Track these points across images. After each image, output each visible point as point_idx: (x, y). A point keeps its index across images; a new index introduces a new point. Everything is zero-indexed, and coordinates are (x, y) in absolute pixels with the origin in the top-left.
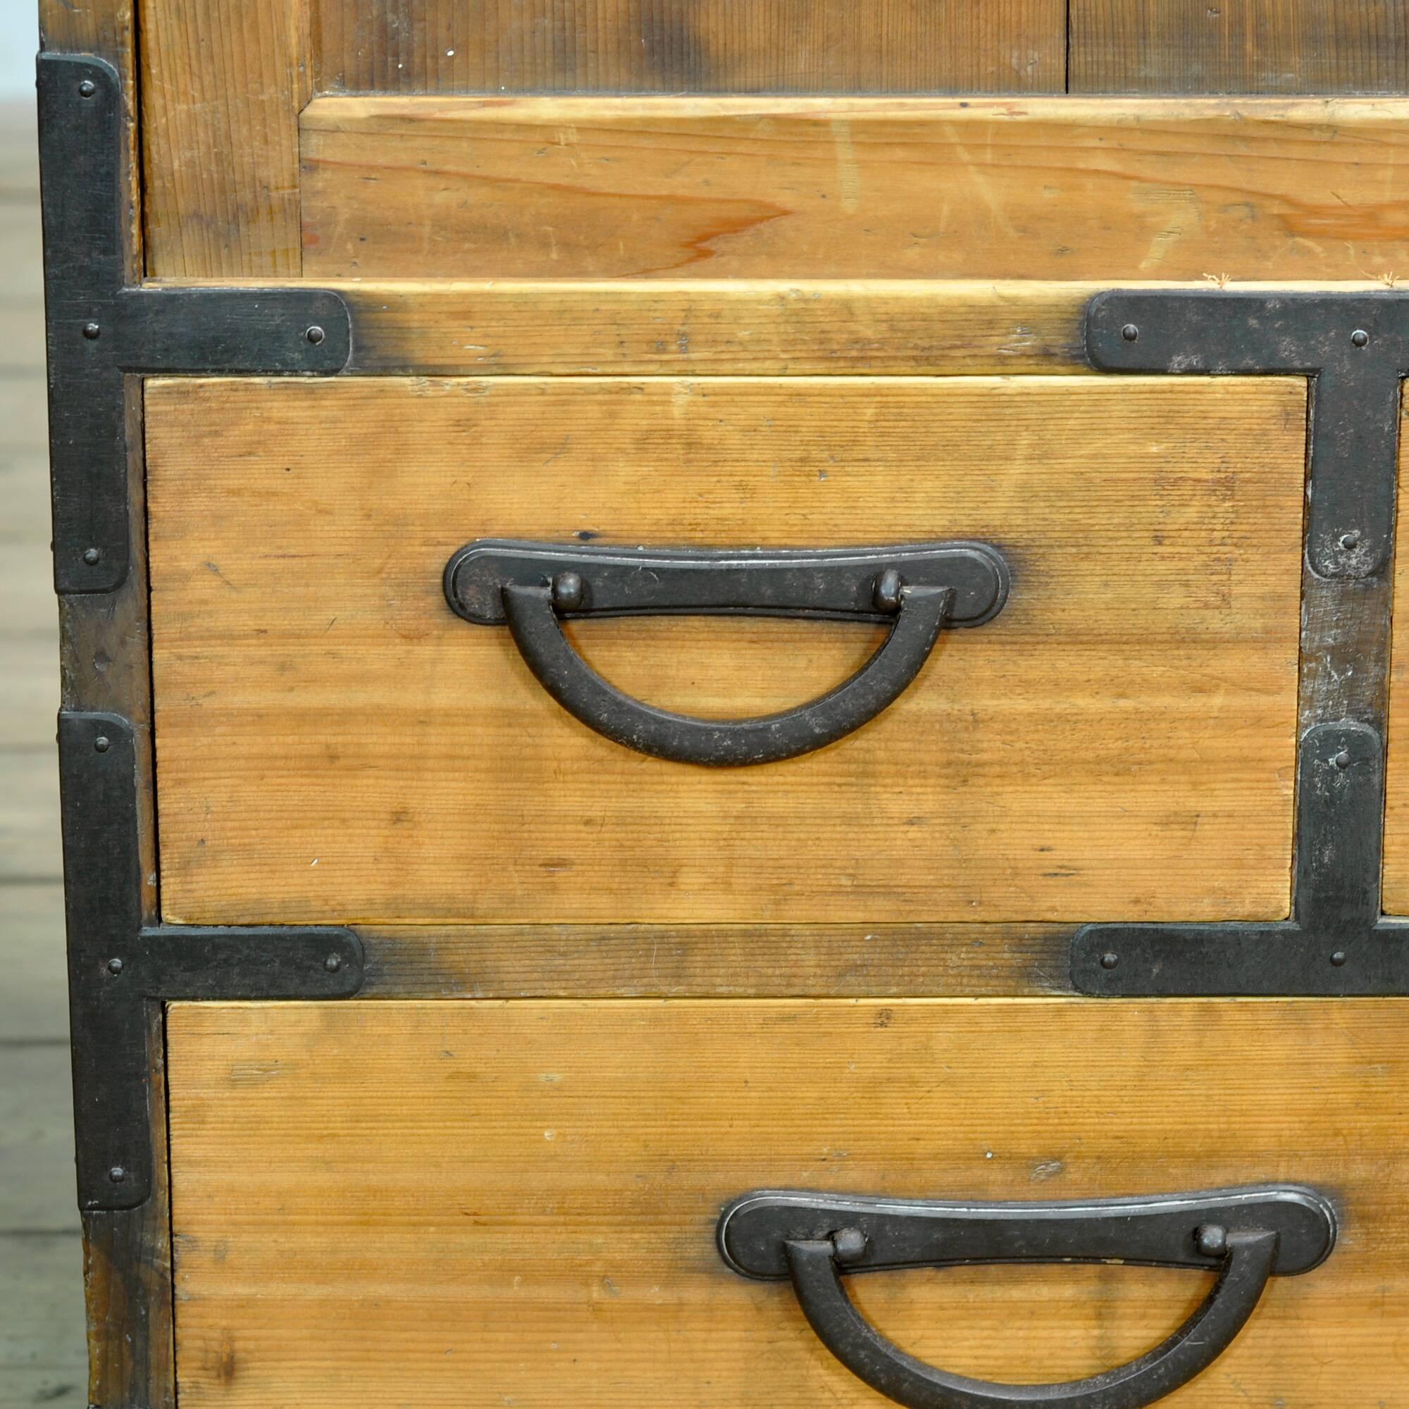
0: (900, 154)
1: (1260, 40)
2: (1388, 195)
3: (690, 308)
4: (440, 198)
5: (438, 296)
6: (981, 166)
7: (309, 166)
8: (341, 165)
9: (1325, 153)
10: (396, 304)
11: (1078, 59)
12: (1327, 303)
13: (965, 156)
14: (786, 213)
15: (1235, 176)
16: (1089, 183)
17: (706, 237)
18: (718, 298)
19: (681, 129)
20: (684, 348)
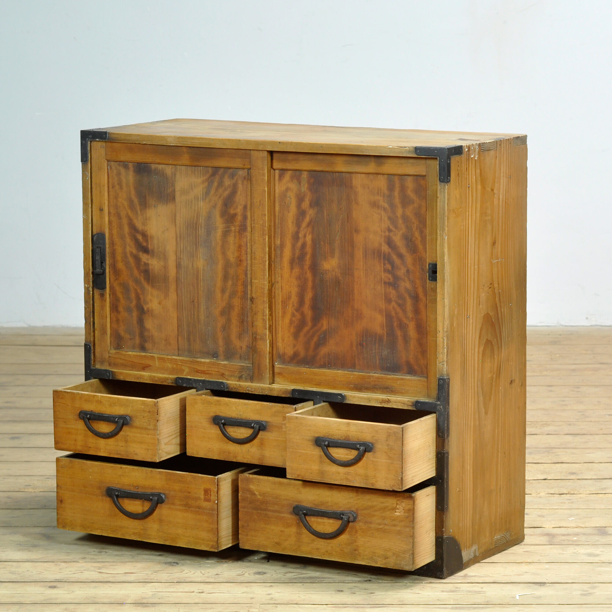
0: (161, 361)
1: (196, 352)
2: (205, 370)
3: (141, 375)
4: (121, 361)
5: (118, 372)
6: (169, 363)
7: (110, 357)
8: (112, 357)
9: (199, 364)
10: (115, 372)
11: (179, 352)
12: (198, 380)
13: (167, 361)
14: (151, 366)
15: (192, 366)
16: (179, 365)
17: (145, 368)
18: (143, 374)
19: (142, 356)
20: (141, 379)
